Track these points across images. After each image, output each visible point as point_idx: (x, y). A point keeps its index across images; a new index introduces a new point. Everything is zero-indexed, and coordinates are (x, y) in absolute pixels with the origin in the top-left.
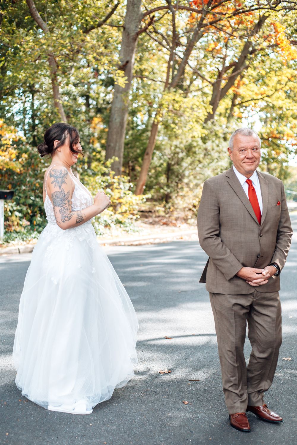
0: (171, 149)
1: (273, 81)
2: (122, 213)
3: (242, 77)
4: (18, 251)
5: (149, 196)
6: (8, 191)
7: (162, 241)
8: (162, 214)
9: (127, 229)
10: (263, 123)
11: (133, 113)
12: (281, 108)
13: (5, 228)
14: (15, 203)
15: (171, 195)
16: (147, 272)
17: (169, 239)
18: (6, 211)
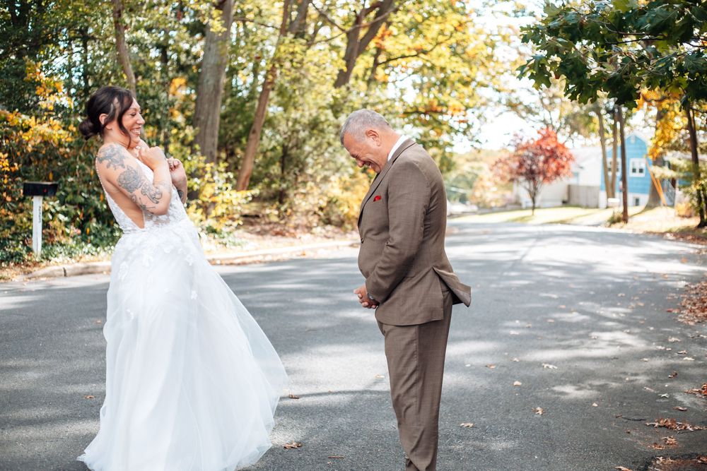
0: (287, 125)
1: (433, 29)
2: (218, 218)
3: (389, 24)
4: (63, 273)
5: (256, 191)
6: (49, 183)
7: (275, 259)
8: (275, 219)
9: (224, 241)
10: (417, 91)
11: (233, 72)
12: (443, 69)
13: (43, 239)
14: (58, 202)
15: (287, 192)
16: (258, 302)
17: (286, 256)
18: (45, 212)
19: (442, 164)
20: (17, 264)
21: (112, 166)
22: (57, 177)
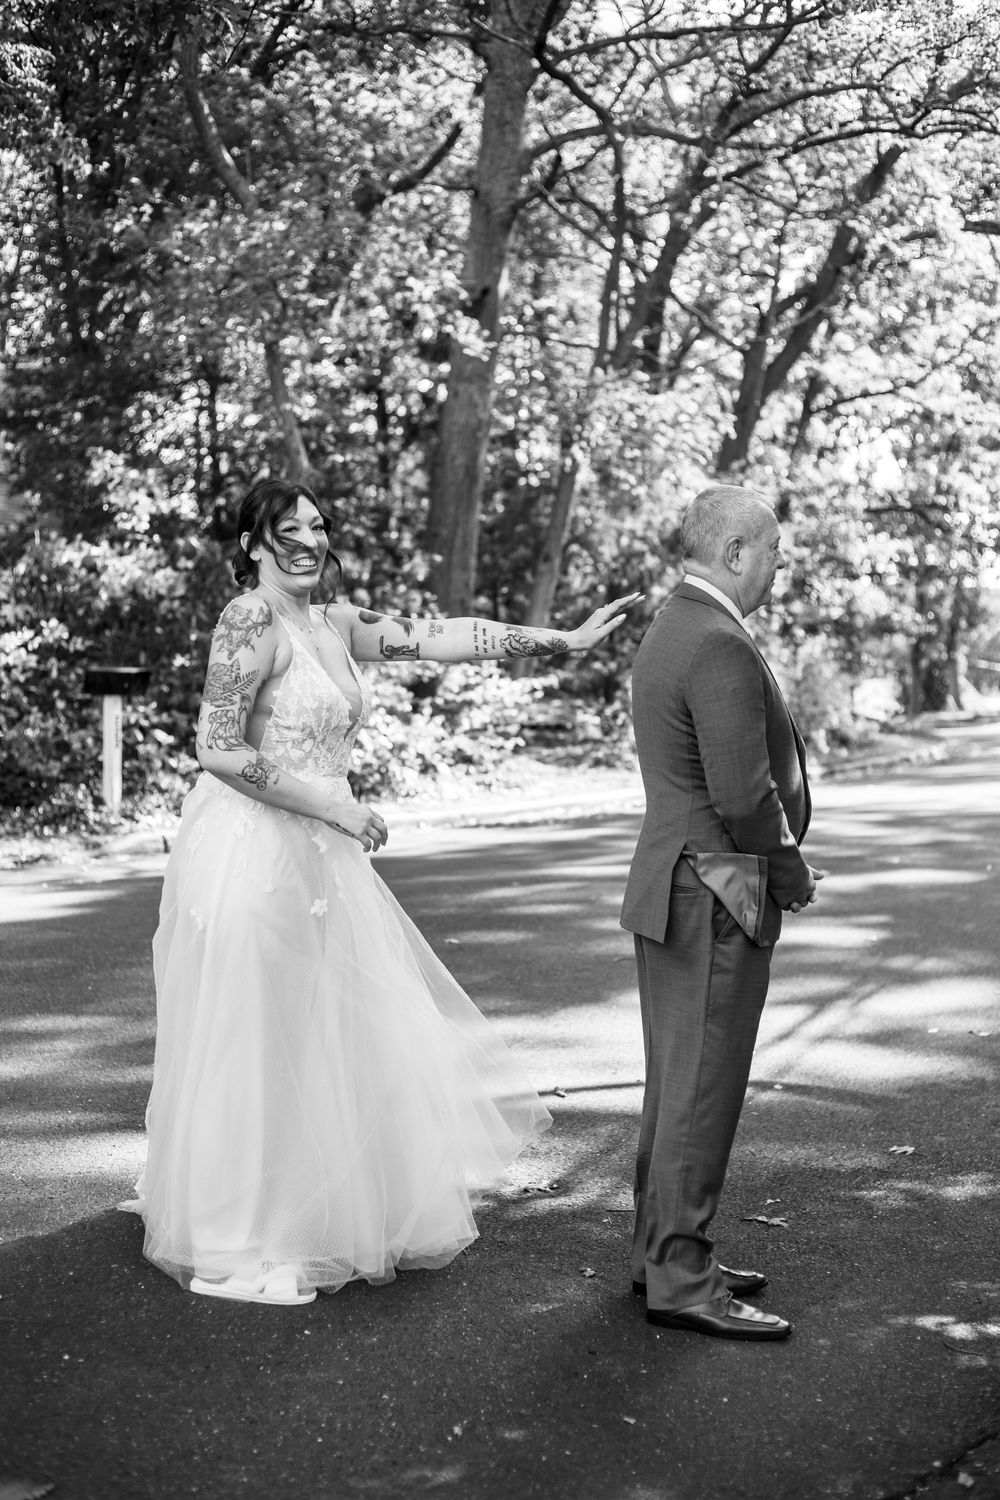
1: (923, 339)
2: (473, 734)
3: (832, 330)
4: (162, 846)
5: (553, 680)
7: (588, 813)
8: (596, 733)
9: (488, 779)
10: (903, 462)
11: (513, 439)
12: (949, 418)
13: (125, 779)
14: (154, 705)
15: (619, 678)
16: (530, 903)
17: (612, 809)
18: (127, 728)
22: (155, 656)
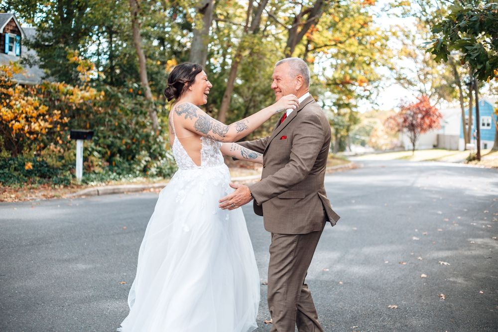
0: (249, 91)
1: (346, 27)
3: (316, 23)
4: (97, 193)
6: (88, 131)
10: (333, 69)
13: (83, 169)
14: (94, 143)
19: (350, 119)
20: (65, 186)
21: (188, 117)
22: (92, 127)
